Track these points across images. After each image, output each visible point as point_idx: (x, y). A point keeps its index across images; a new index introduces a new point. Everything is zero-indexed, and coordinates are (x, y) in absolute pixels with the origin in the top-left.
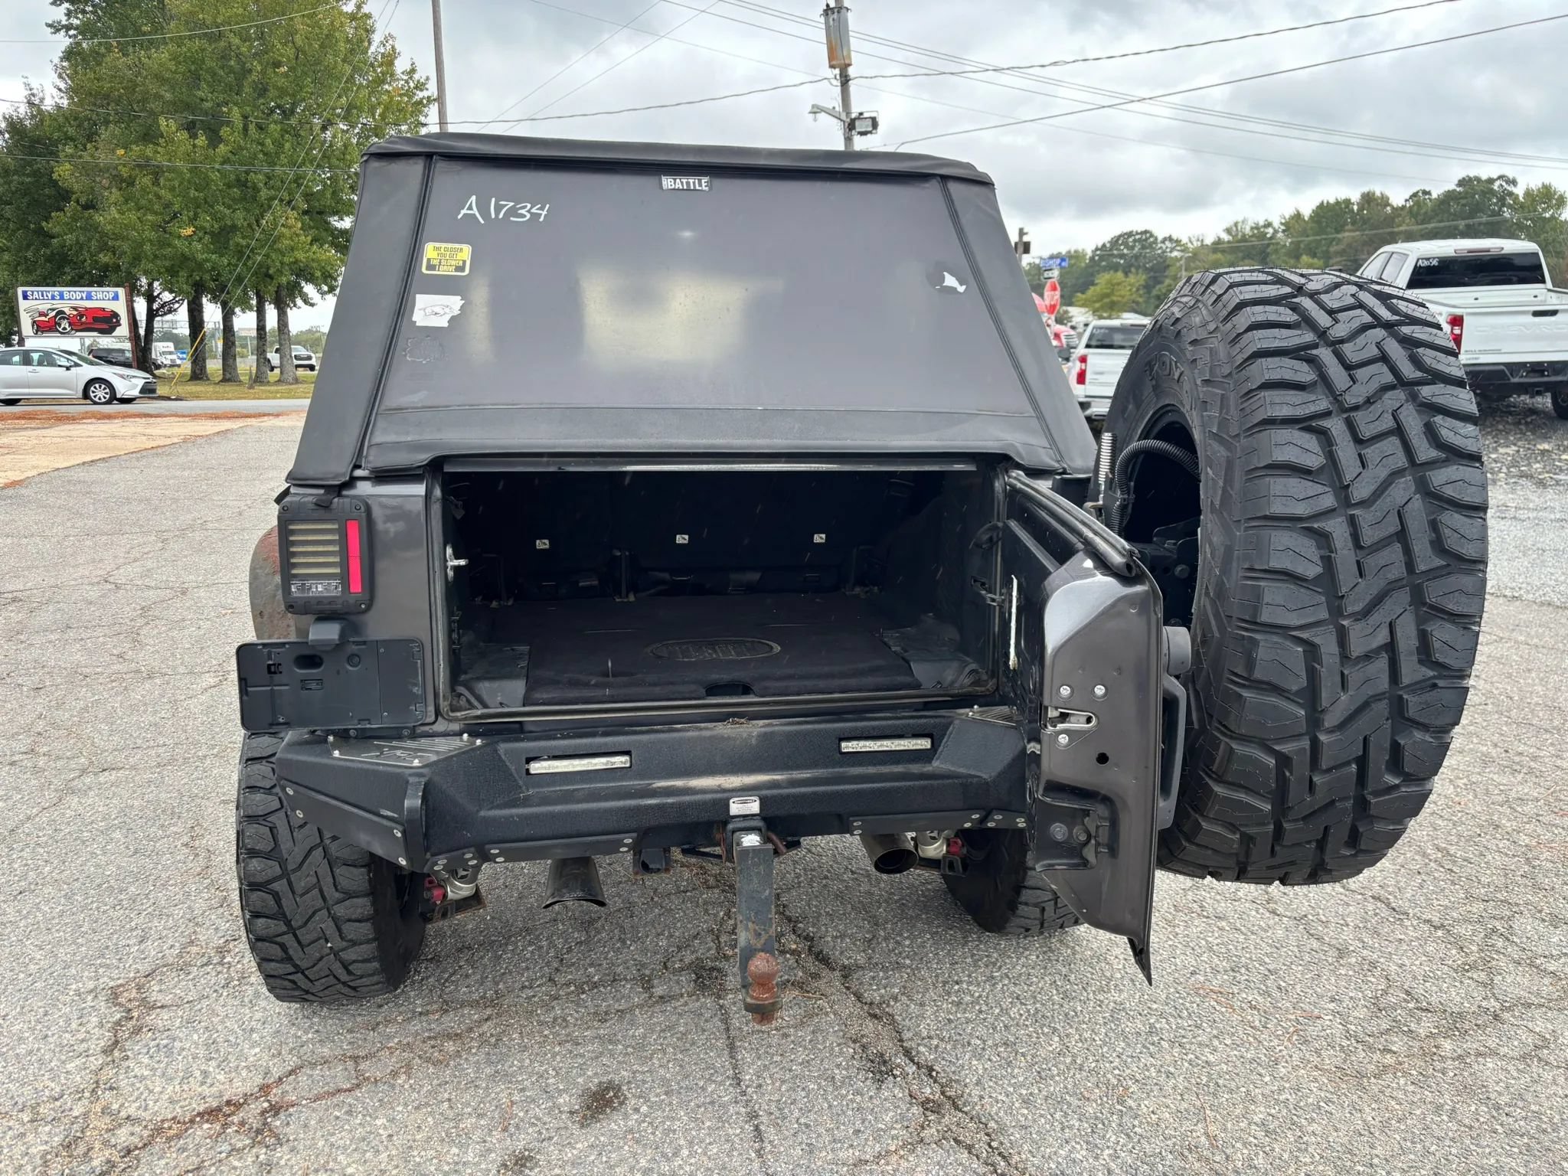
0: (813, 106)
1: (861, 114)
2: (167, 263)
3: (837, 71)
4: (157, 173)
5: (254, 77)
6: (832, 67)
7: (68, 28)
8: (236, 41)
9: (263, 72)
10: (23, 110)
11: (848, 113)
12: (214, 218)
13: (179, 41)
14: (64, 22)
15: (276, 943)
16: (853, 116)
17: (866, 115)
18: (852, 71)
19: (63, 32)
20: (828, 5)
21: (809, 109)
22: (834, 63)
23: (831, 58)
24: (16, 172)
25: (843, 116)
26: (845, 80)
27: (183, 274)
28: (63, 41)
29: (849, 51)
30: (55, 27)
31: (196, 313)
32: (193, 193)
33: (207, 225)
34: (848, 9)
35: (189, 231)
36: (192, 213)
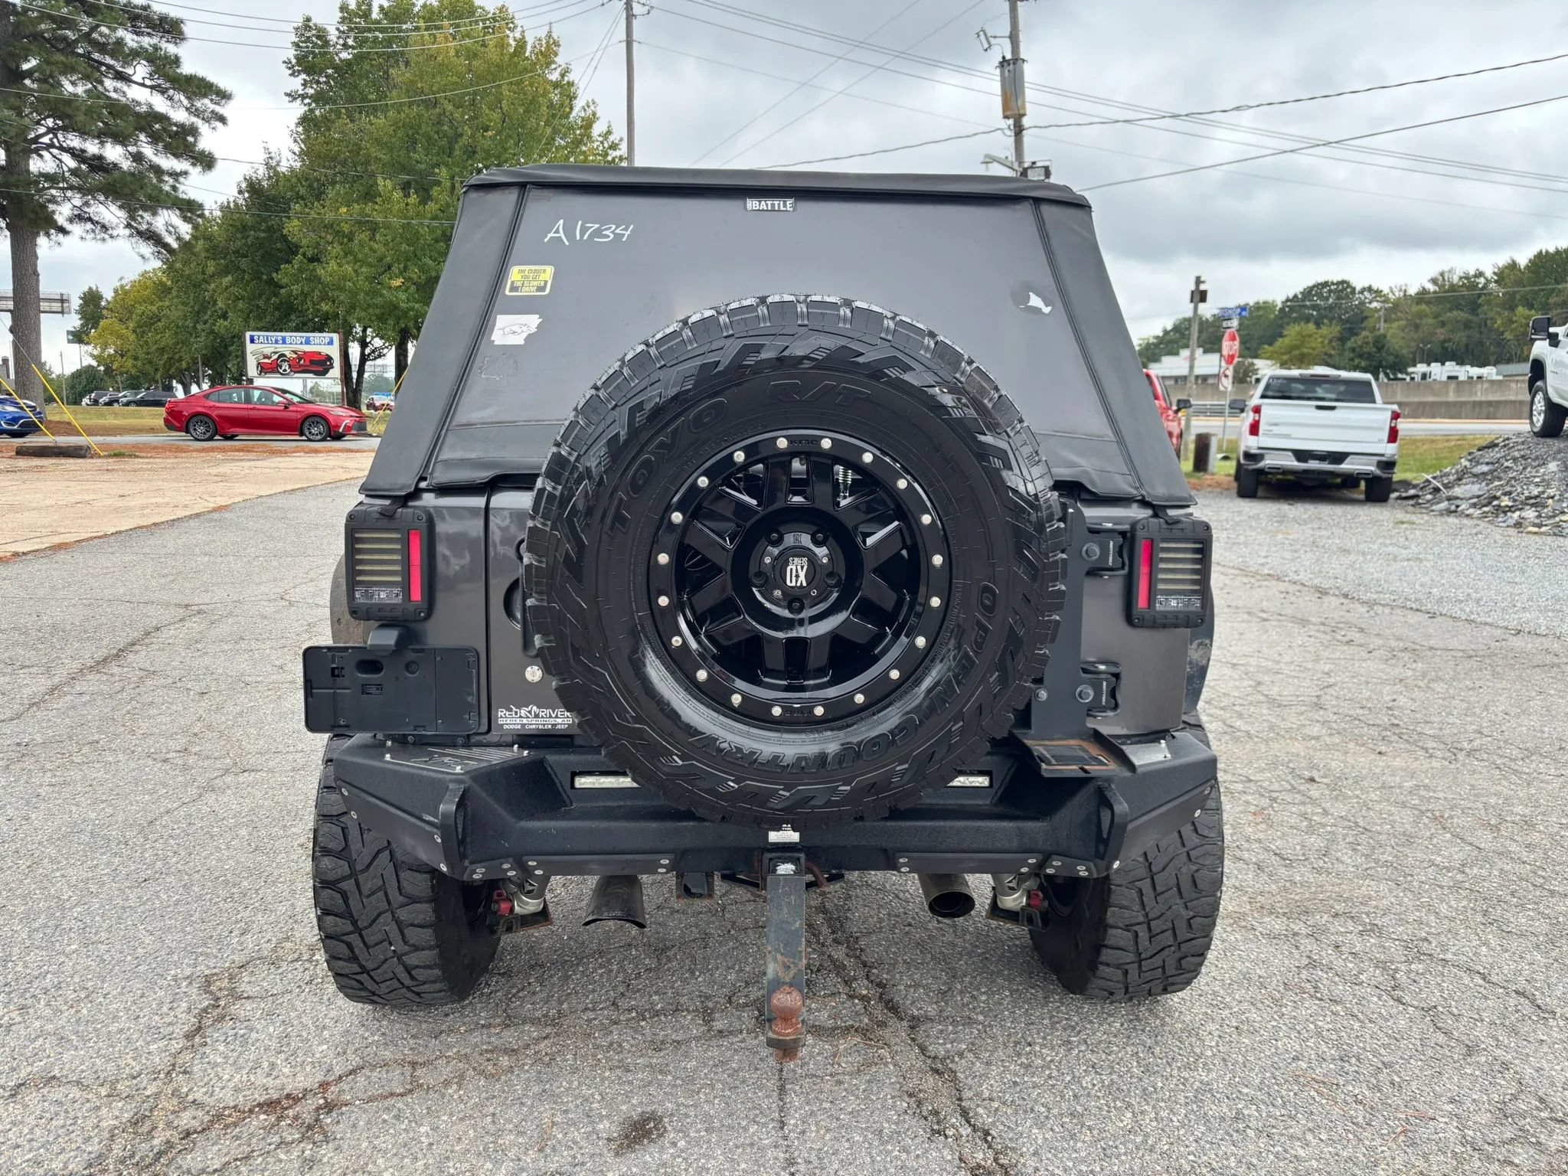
0: (987, 156)
1: (1034, 163)
2: (378, 311)
3: (1011, 122)
4: (374, 228)
5: (464, 140)
6: (1006, 117)
7: (303, 97)
8: (450, 107)
9: (472, 136)
10: (262, 171)
11: (1021, 163)
12: (422, 269)
13: (399, 108)
14: (300, 92)
15: (343, 942)
16: (1026, 165)
17: (1038, 164)
18: (1026, 121)
19: (299, 101)
20: (1004, 57)
21: (982, 159)
22: (1008, 113)
23: (1004, 110)
24: (253, 228)
25: (1016, 166)
26: (1019, 130)
27: (391, 322)
28: (299, 109)
29: (1024, 102)
30: (292, 96)
31: (402, 358)
32: (404, 247)
33: (415, 276)
34: (1024, 61)
35: (397, 282)
36: (402, 266)
